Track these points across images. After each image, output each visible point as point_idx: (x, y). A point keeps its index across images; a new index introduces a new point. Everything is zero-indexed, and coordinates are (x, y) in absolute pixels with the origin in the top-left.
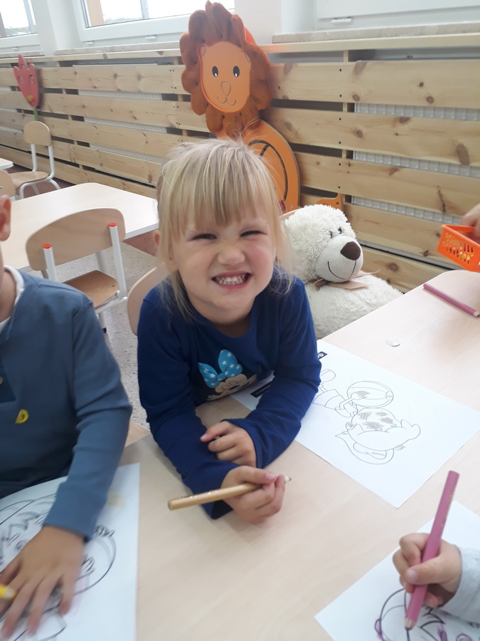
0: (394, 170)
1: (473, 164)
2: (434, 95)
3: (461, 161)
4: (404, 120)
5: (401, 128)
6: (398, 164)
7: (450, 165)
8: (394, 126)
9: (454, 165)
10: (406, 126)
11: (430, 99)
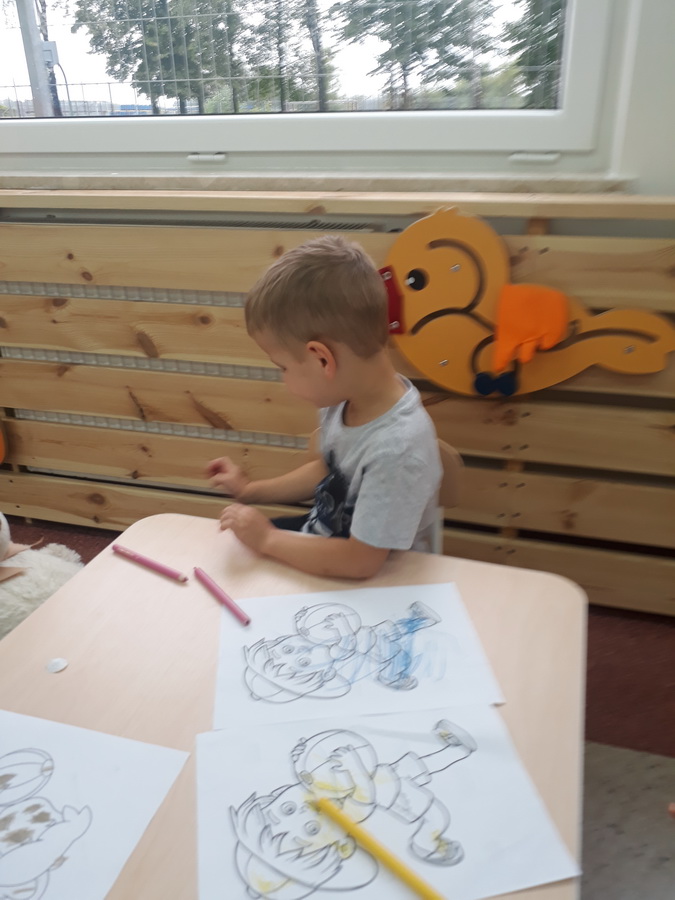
0: (62, 369)
1: (162, 356)
2: (91, 269)
3: (147, 353)
4: (59, 303)
5: (59, 313)
6: (69, 360)
7: (136, 358)
8: (47, 311)
9: (141, 358)
10: (63, 310)
11: (87, 275)
